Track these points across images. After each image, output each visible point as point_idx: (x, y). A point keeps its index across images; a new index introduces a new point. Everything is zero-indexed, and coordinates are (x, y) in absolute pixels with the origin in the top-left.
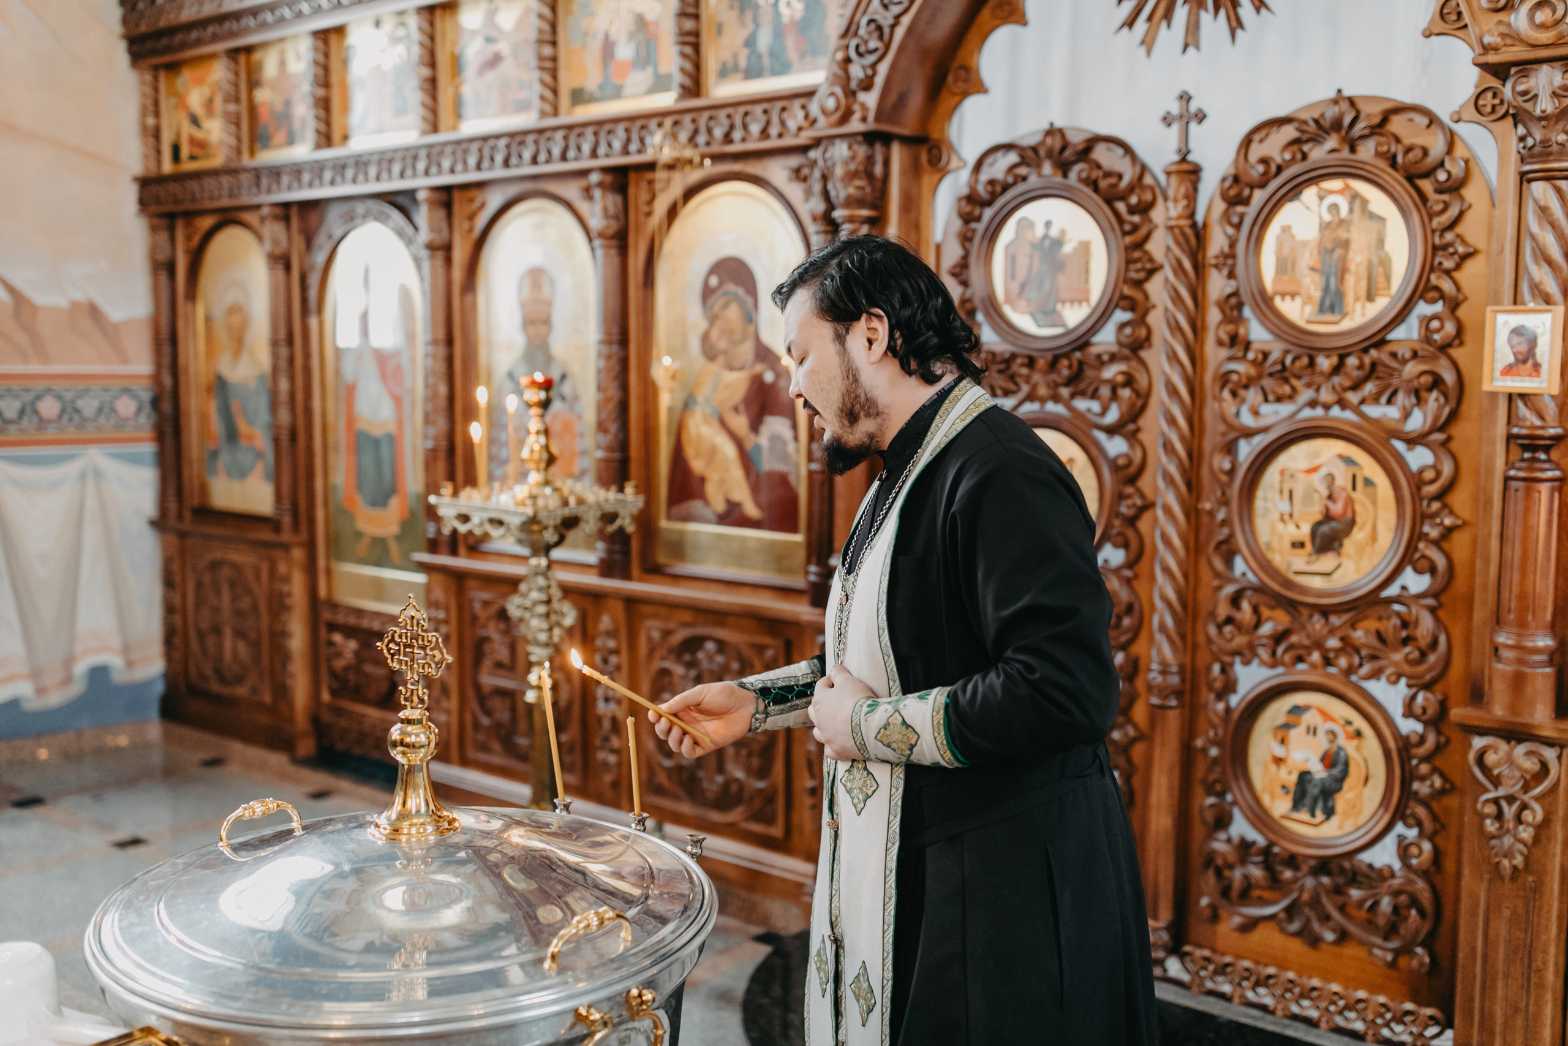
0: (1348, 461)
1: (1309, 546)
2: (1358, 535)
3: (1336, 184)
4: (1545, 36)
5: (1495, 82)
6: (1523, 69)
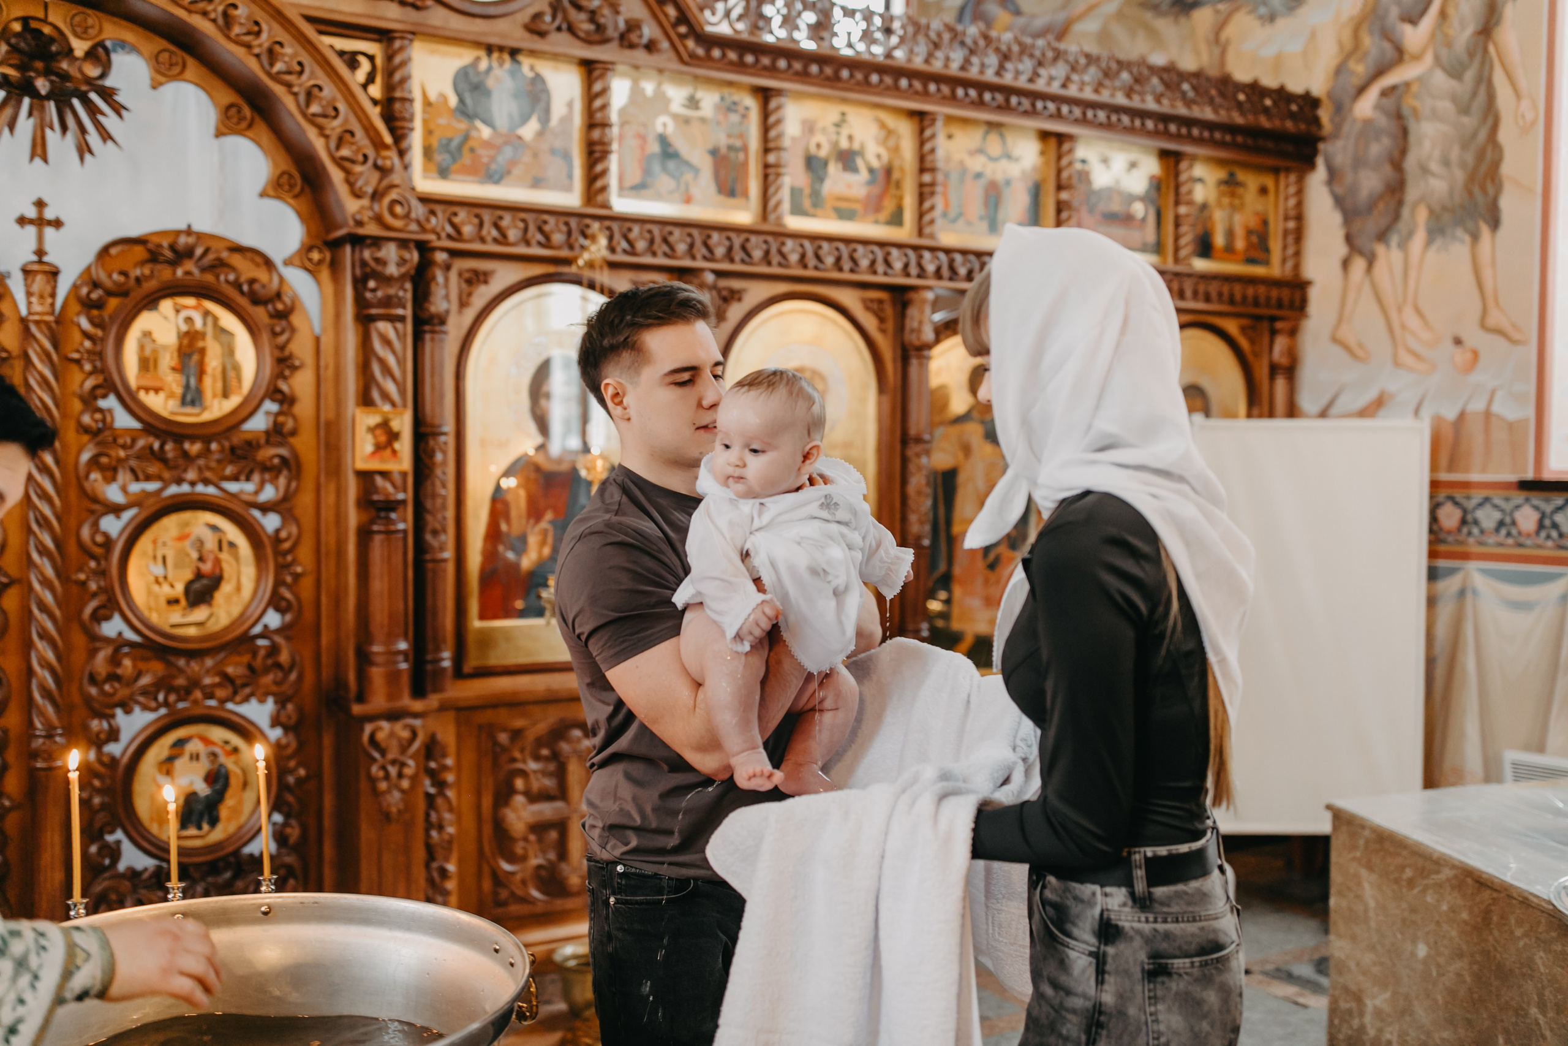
0: (214, 528)
1: (183, 602)
2: (226, 588)
3: (190, 301)
4: (398, 223)
5: (319, 243)
6: (376, 242)
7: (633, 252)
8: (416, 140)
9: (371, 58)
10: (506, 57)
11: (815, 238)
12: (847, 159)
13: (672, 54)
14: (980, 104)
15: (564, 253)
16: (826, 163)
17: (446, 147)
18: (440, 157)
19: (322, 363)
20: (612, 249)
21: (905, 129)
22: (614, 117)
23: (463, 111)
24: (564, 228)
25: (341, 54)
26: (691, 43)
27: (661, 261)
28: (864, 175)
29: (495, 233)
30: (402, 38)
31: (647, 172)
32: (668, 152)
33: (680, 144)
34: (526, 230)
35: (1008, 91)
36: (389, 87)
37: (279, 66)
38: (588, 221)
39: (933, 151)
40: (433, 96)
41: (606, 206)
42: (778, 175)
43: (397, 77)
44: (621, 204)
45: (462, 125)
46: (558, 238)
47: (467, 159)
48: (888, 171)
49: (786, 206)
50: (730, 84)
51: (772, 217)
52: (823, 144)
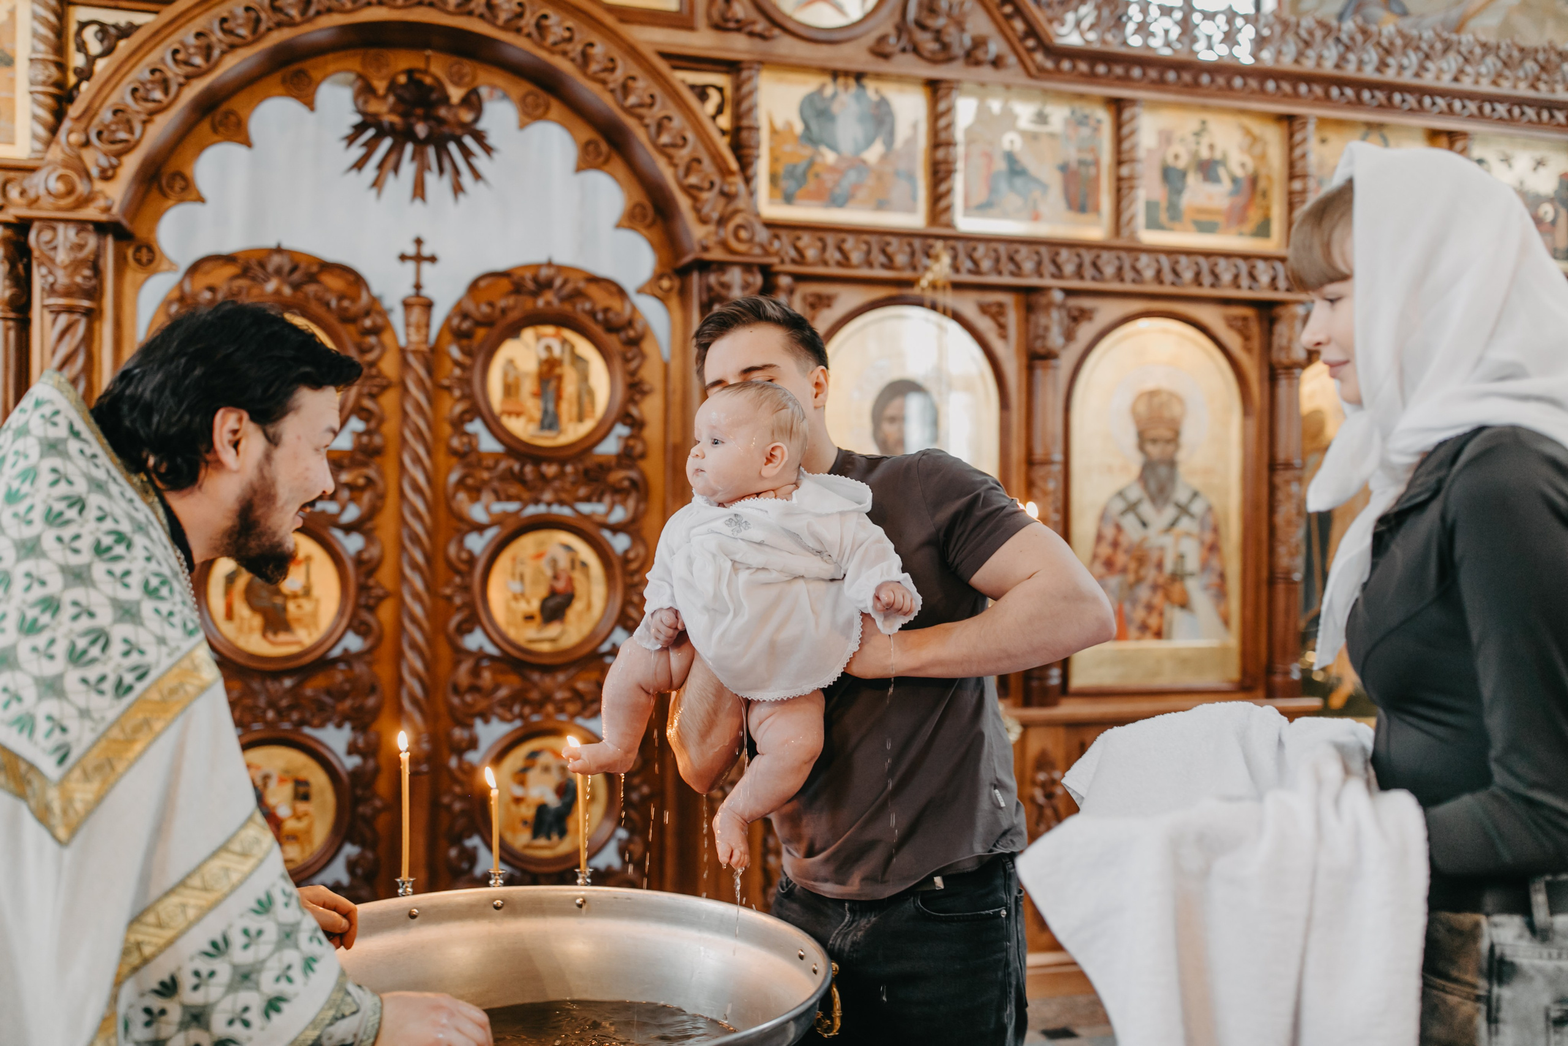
0: (568, 548)
1: (538, 619)
2: (578, 606)
3: (549, 330)
4: (742, 247)
5: (668, 271)
6: (722, 266)
7: (977, 271)
8: (762, 168)
9: (720, 90)
10: (852, 82)
11: (1172, 252)
12: (1208, 169)
13: (1019, 69)
14: (1358, 103)
15: (907, 274)
16: (1183, 174)
17: (791, 174)
18: (786, 184)
19: (671, 387)
20: (956, 269)
21: (1273, 137)
22: (959, 135)
23: (809, 138)
24: (907, 249)
25: (692, 87)
26: (1039, 57)
27: (1007, 280)
28: (1226, 185)
29: (837, 256)
30: (750, 68)
31: (993, 190)
32: (1015, 168)
33: (1028, 161)
34: (868, 252)
35: (1390, 88)
36: (737, 117)
37: (632, 100)
38: (931, 241)
39: (1304, 156)
40: (779, 124)
41: (950, 225)
42: (1132, 188)
43: (745, 106)
44: (966, 223)
45: (807, 151)
46: (901, 259)
47: (811, 184)
48: (1254, 180)
49: (1141, 220)
50: (1081, 96)
51: (1125, 232)
52: (1181, 154)
